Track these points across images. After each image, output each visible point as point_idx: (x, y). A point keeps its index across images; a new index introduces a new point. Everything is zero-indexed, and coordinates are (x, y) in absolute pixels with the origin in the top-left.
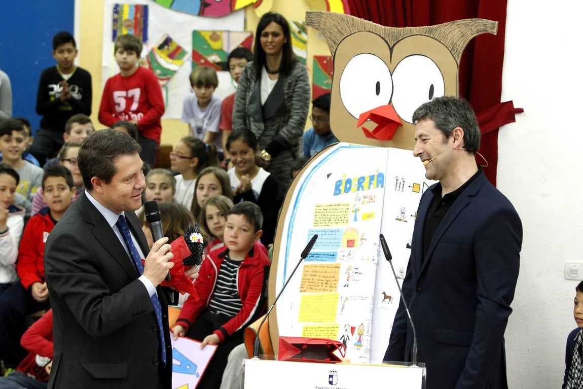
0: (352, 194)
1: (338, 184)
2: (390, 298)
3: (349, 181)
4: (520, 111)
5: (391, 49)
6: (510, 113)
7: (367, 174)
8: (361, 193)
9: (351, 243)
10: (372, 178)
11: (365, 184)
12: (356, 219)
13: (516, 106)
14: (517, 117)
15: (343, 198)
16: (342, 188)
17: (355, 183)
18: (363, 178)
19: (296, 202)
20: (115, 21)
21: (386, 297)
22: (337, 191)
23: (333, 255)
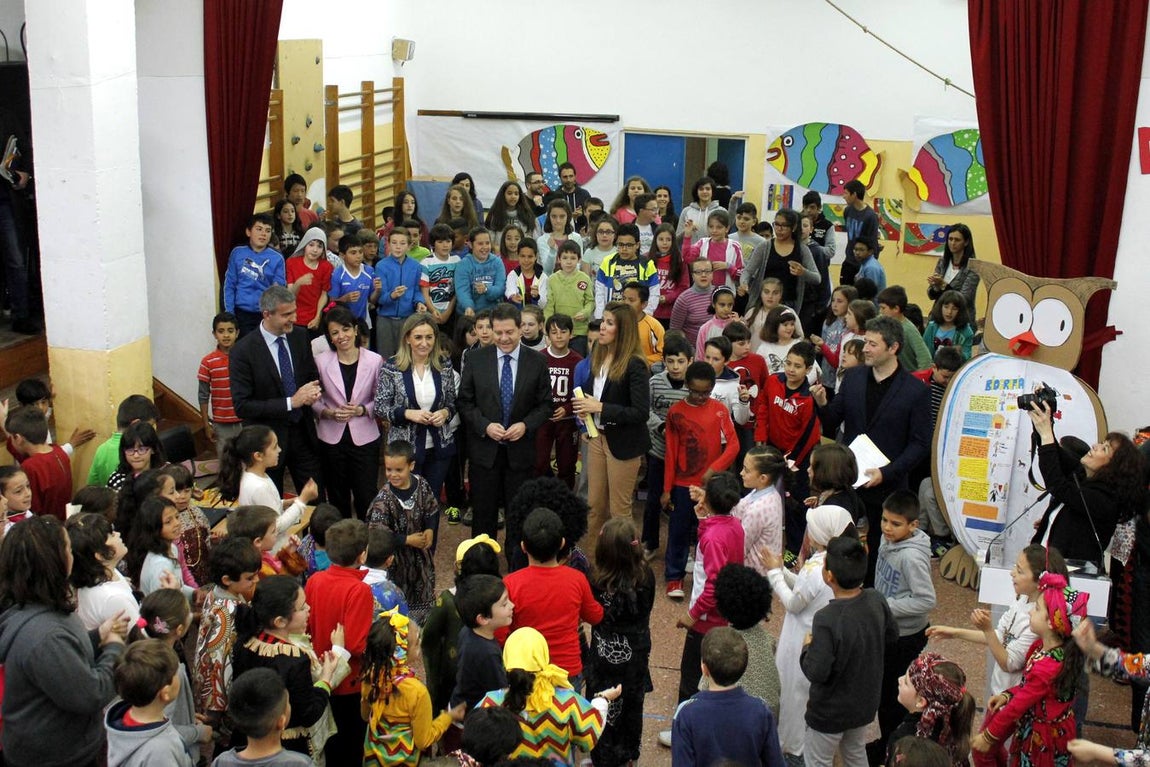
0: (999, 391)
1: (989, 383)
2: (1024, 465)
3: (997, 382)
4: (1120, 333)
5: (1033, 293)
6: (1112, 334)
7: (1011, 377)
8: (1006, 391)
9: (998, 426)
10: (1015, 381)
11: (1010, 385)
12: (1002, 409)
13: (1117, 329)
14: (1117, 337)
15: (992, 393)
16: (992, 385)
17: (1002, 383)
18: (1008, 381)
19: (956, 389)
20: (770, 196)
21: (1021, 464)
22: (988, 387)
23: (985, 433)
